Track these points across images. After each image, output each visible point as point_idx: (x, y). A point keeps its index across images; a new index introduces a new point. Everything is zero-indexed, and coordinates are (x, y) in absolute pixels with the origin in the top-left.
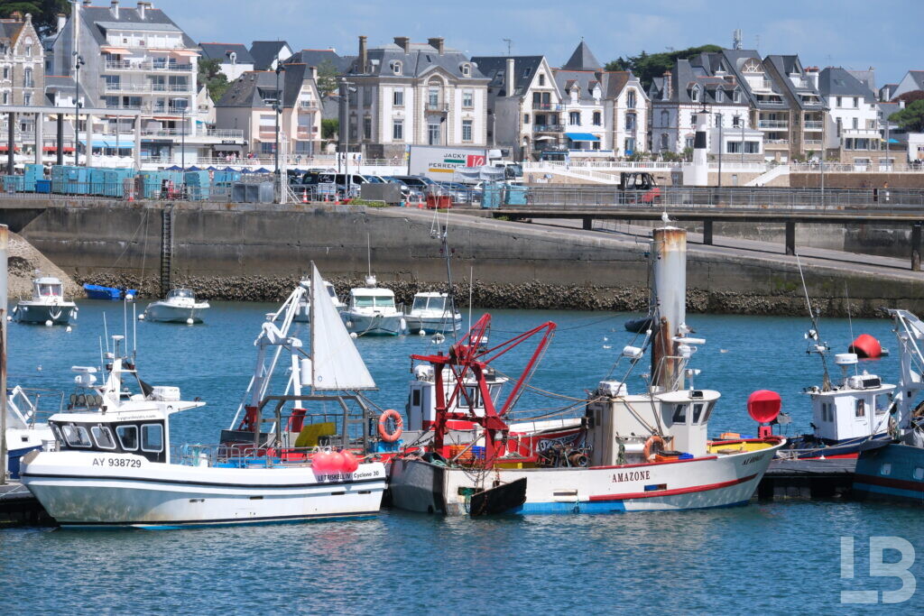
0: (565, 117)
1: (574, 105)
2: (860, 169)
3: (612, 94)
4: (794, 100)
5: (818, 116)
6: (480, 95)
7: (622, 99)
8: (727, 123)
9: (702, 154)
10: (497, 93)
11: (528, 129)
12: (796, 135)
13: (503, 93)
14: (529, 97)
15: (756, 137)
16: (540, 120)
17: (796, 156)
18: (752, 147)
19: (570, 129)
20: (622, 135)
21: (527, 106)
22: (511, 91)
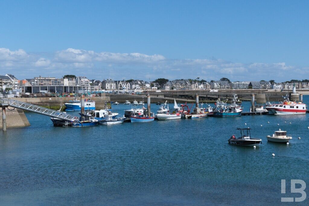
0: (123, 86)
1: (123, 85)
2: (149, 90)
3: (127, 84)
4: (143, 84)
5: (145, 86)
6: (115, 84)
7: (128, 84)
8: (137, 86)
9: (136, 89)
10: (116, 84)
11: (119, 87)
12: (143, 87)
13: (117, 84)
14: (119, 84)
15: (140, 88)
16: (120, 86)
17: (143, 89)
18: (139, 89)
19: (123, 87)
20: (128, 88)
21: (119, 85)
22: (118, 84)
